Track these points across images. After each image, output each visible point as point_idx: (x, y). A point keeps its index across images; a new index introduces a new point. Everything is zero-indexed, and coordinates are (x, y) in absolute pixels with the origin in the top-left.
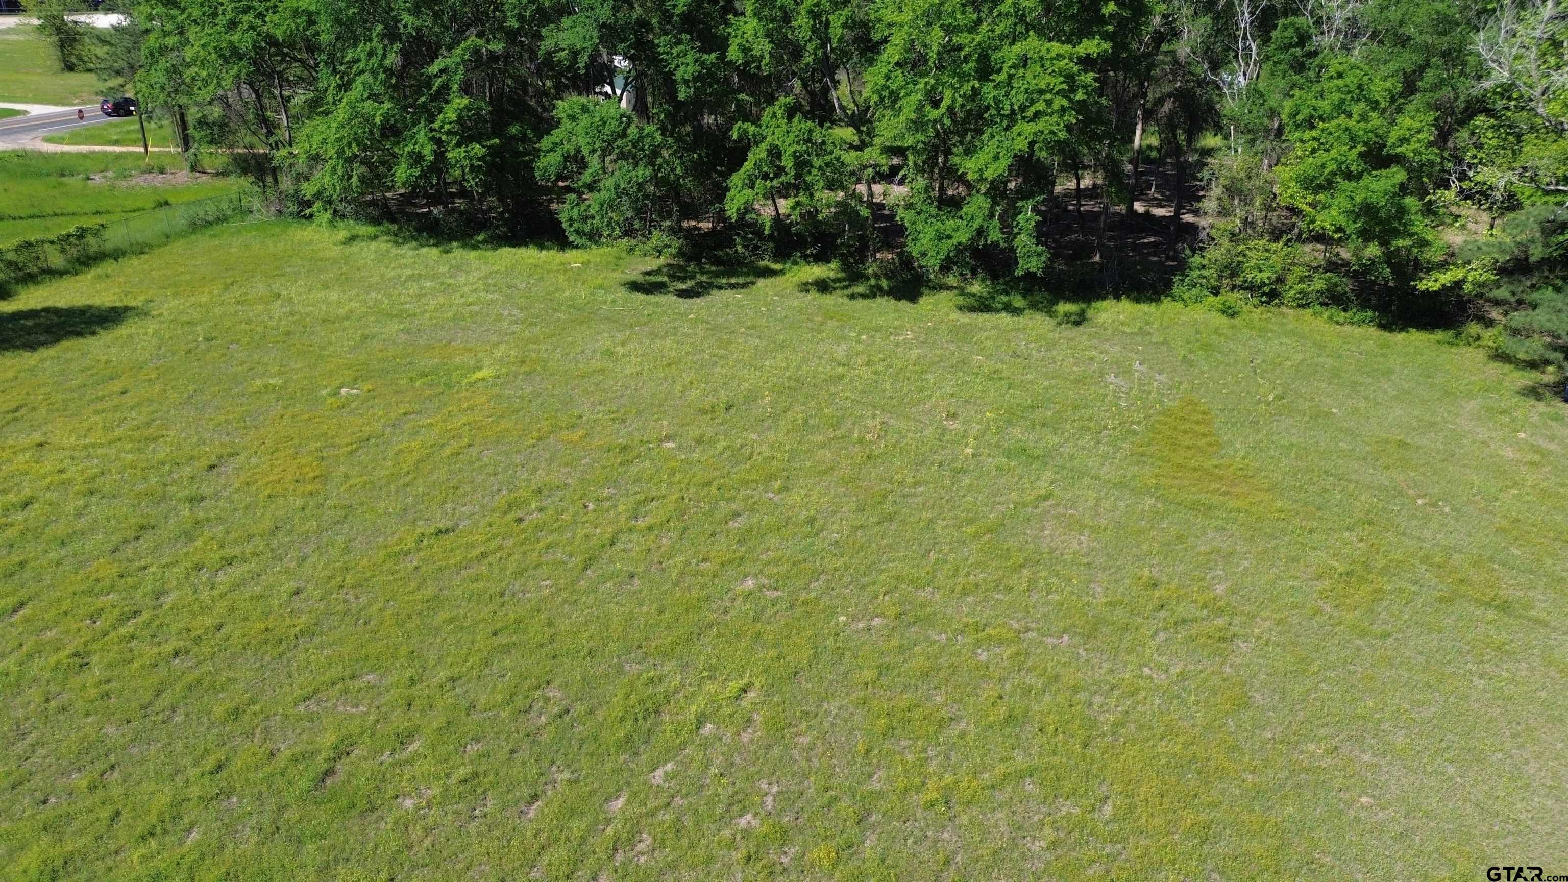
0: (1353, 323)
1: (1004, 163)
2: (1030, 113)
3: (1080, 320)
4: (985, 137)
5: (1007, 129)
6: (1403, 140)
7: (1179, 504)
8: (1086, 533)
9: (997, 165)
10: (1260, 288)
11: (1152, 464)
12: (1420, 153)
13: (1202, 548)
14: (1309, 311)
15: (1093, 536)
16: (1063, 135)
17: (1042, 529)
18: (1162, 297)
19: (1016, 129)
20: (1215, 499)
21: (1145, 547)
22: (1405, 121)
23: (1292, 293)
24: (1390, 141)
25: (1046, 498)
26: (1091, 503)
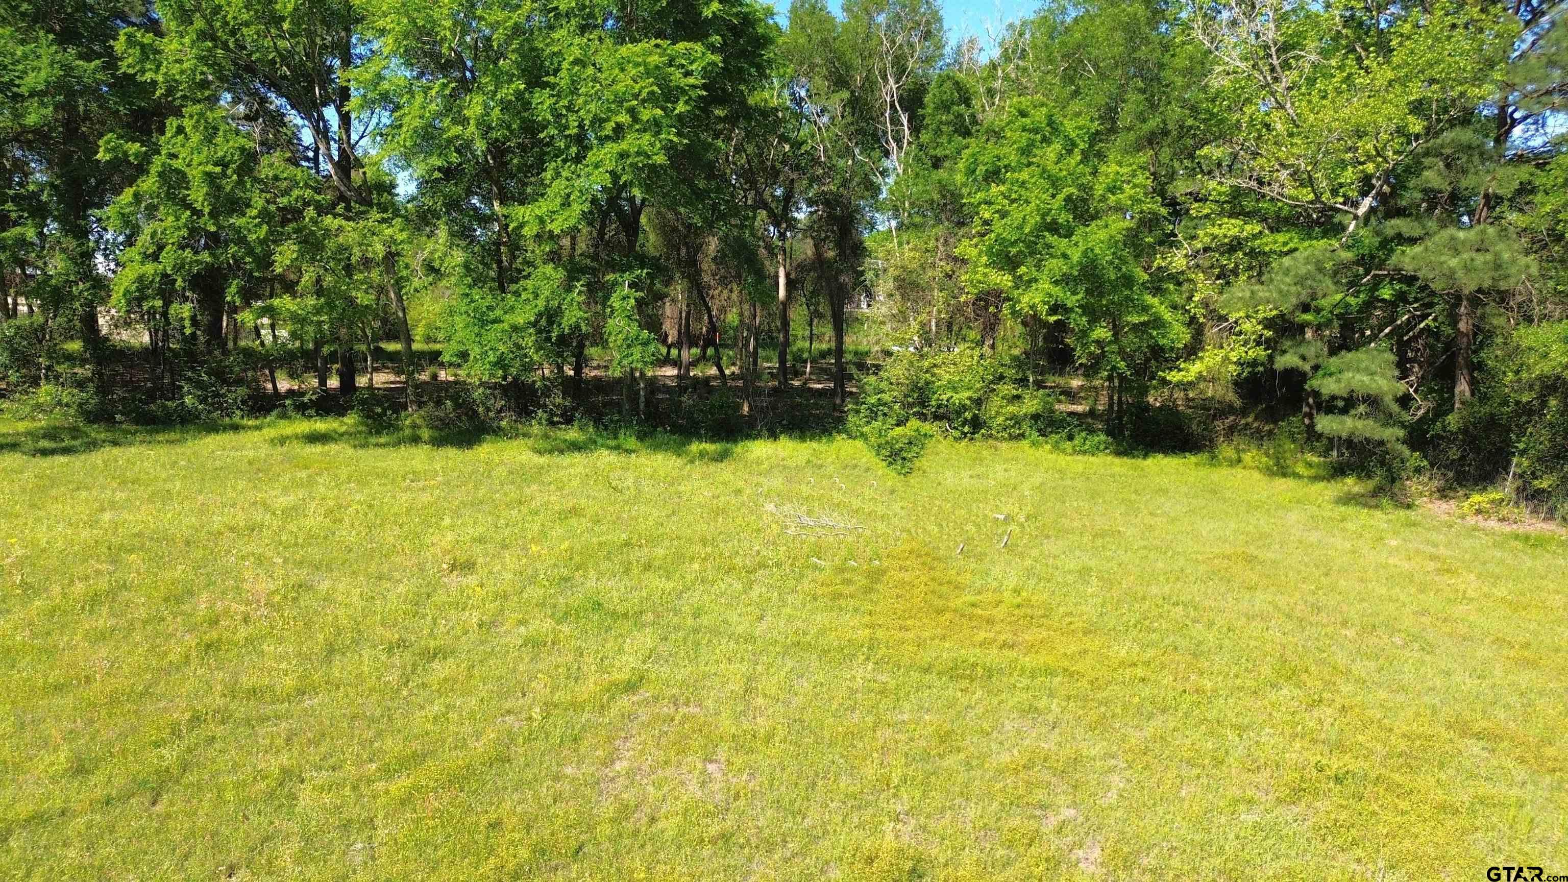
0: (1085, 453)
1: (577, 208)
2: (609, 127)
3: (721, 457)
4: (548, 175)
5: (578, 159)
6: (1112, 190)
7: (927, 670)
8: (722, 753)
9: (567, 214)
10: (959, 413)
11: (856, 610)
12: (1139, 201)
13: (1005, 758)
14: (1025, 443)
15: (738, 761)
16: (660, 159)
17: (609, 761)
18: (834, 434)
19: (591, 157)
20: (993, 657)
21: (870, 771)
22: (1110, 169)
23: (1001, 419)
24: (1099, 190)
25: (630, 687)
26: (736, 686)
